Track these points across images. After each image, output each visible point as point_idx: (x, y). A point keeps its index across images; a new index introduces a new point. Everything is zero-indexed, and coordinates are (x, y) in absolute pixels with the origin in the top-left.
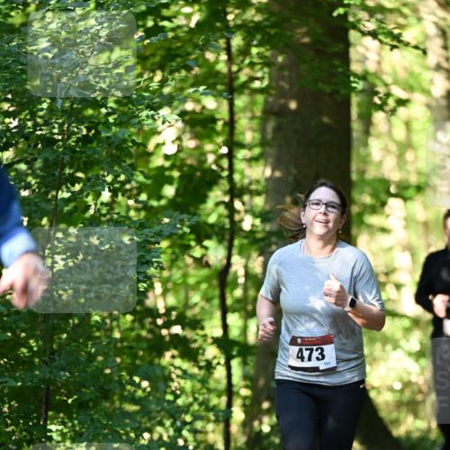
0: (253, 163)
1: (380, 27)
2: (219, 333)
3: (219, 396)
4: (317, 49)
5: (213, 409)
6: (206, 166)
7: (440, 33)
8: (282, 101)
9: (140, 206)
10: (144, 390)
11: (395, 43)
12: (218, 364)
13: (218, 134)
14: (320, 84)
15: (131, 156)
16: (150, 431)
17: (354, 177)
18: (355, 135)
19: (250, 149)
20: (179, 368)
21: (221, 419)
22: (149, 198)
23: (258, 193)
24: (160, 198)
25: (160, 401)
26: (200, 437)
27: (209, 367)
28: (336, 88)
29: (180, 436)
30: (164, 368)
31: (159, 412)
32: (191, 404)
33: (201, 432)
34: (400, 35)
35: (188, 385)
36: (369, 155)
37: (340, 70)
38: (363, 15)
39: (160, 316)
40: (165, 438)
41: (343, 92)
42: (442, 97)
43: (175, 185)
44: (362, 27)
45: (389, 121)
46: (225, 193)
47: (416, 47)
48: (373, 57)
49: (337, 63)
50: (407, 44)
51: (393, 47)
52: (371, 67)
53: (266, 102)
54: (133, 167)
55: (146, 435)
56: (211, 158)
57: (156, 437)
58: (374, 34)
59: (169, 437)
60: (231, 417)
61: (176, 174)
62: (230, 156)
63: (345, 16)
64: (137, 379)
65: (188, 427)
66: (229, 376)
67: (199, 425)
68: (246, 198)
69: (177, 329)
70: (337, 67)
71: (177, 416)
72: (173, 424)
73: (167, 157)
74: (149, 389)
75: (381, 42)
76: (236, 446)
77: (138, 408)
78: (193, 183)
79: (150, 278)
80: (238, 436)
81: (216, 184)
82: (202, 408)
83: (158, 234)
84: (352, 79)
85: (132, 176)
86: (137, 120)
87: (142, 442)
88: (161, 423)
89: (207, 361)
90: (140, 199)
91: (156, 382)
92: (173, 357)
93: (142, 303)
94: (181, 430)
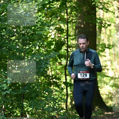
0: (73, 40)
1: (103, 7)
2: (64, 81)
3: (65, 96)
4: (88, 12)
5: (63, 99)
6: (62, 40)
8: (80, 25)
10: (47, 95)
11: (107, 11)
12: (64, 88)
13: (64, 33)
14: (89, 21)
15: (43, 38)
16: (48, 104)
17: (97, 43)
18: (97, 33)
19: (72, 37)
20: (55, 89)
21: (65, 101)
23: (74, 47)
24: (50, 48)
25: (50, 97)
28: (92, 22)
29: (55, 106)
30: (51, 89)
31: (50, 100)
32: (58, 98)
33: (60, 105)
34: (108, 9)
35: (57, 93)
36: (100, 38)
37: (94, 17)
38: (99, 4)
39: (50, 77)
40: (51, 106)
41: (94, 23)
42: (118, 24)
43: (54, 45)
44: (99, 7)
45: (106, 30)
46: (66, 47)
47: (112, 12)
48: (102, 14)
49: (93, 16)
51: (107, 12)
52: (101, 17)
53: (76, 25)
54: (44, 41)
55: (47, 105)
56: (63, 39)
57: (49, 105)
58: (102, 9)
59: (52, 106)
61: (54, 43)
62: (67, 38)
63: (95, 4)
64: (45, 92)
65: (57, 103)
66: (67, 91)
67: (60, 103)
68: (71, 48)
69: (54, 80)
71: (54, 101)
72: (53, 103)
73: (52, 39)
74: (48, 94)
75: (104, 11)
76: (69, 108)
77: (45, 99)
78: (59, 45)
79: (48, 68)
80: (69, 106)
81: (64, 45)
82: (60, 99)
83: (50, 57)
84: (97, 20)
85: (44, 43)
86: (45, 29)
87: (46, 107)
88: (50, 102)
89: (62, 88)
90: (46, 48)
91: (49, 93)
92: (53, 87)
93: (46, 74)
94: (55, 104)
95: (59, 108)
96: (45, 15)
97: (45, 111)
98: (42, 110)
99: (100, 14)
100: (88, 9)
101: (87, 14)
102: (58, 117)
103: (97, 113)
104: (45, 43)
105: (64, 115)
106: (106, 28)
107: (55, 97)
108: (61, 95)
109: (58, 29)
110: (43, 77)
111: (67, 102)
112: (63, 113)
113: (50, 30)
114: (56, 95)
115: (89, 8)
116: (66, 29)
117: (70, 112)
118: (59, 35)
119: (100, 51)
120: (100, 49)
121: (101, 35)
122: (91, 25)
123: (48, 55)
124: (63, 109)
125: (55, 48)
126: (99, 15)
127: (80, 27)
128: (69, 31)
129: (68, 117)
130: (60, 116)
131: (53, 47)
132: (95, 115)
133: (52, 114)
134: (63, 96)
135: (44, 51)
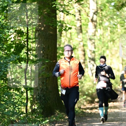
0: (33, 43)
1: (64, 10)
3: (25, 100)
4: (48, 15)
5: (23, 103)
6: (22, 44)
7: (78, 11)
9: (5, 53)
10: (6, 98)
11: (68, 14)
12: (24, 92)
13: (24, 36)
14: (49, 23)
15: (3, 41)
17: (58, 46)
18: (58, 36)
19: (32, 40)
20: (15, 93)
21: (25, 105)
22: (7, 52)
23: (34, 50)
24: (10, 51)
25: (10, 101)
26: (20, 110)
27: (22, 93)
28: (53, 24)
29: (15, 110)
30: (11, 93)
31: (10, 104)
32: (18, 102)
33: (20, 109)
34: (69, 12)
35: (17, 97)
36: (61, 41)
37: (54, 20)
38: (60, 7)
40: (11, 110)
41: (55, 25)
42: (79, 27)
43: (14, 49)
44: (60, 10)
45: (66, 33)
46: (26, 50)
47: (73, 15)
48: (62, 17)
49: (53, 19)
50: (70, 14)
51: (67, 15)
52: (62, 19)
53: (36, 28)
54: (4, 44)
55: (7, 110)
56: (23, 42)
57: (9, 109)
58: (62, 11)
59: (12, 110)
60: (28, 105)
61: (14, 46)
62: (27, 41)
63: (55, 7)
64: (4, 96)
65: (17, 107)
66: (27, 95)
67: (19, 107)
68: (31, 51)
70: (54, 19)
71: (14, 105)
72: (13, 107)
73: (12, 41)
74: (7, 98)
75: (64, 13)
76: (29, 112)
77: (5, 103)
78: (18, 48)
79: (8, 71)
80: (29, 110)
81: (24, 48)
82: (20, 103)
83: (10, 60)
84: (57, 23)
85: (3, 46)
86: (4, 32)
87: (6, 111)
88: (10, 107)
89: (22, 91)
90: (5, 52)
91: (9, 96)
92: (13, 90)
93: (6, 77)
94: (15, 108)
95: (19, 112)
96: (4, 18)
97: (5, 115)
98: (2, 114)
99: (61, 16)
100: (48, 12)
101: (47, 16)
102: (18, 121)
103: (57, 117)
104: (5, 46)
105: (24, 119)
106: (67, 31)
107: (15, 101)
108: (21, 99)
109: (18, 32)
110: (2, 81)
111: (27, 106)
112: (23, 117)
113: (10, 33)
114: (16, 99)
115: (49, 10)
116: (27, 32)
117: (30, 116)
118: (19, 38)
119: (60, 54)
120: (61, 52)
121: (62, 37)
122: (51, 28)
123: (8, 59)
124: (23, 113)
125: (15, 52)
126: (59, 17)
127: (40, 30)
128: (29, 34)
129: (28, 121)
130: (19, 121)
131: (12, 50)
132: (55, 119)
133: (11, 118)
134: (23, 100)
135: (4, 54)
